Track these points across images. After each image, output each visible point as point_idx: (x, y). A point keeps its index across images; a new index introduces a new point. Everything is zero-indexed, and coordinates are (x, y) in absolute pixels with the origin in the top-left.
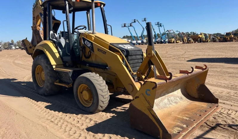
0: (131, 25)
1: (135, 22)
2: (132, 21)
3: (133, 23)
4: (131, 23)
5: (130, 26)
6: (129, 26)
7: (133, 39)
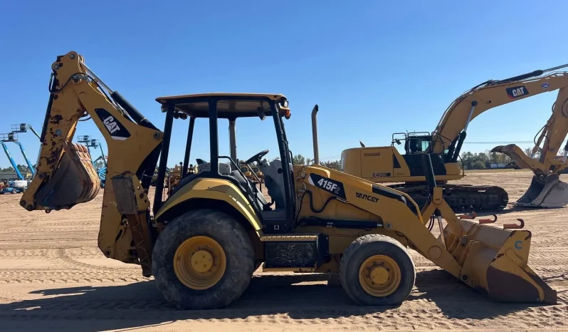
0: (11, 139)
1: (23, 130)
2: (14, 127)
3: (16, 132)
4: (11, 134)
5: (7, 139)
6: (4, 141)
7: (18, 176)
